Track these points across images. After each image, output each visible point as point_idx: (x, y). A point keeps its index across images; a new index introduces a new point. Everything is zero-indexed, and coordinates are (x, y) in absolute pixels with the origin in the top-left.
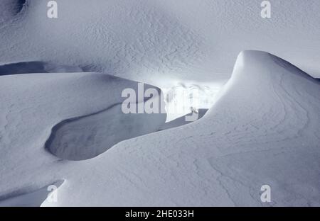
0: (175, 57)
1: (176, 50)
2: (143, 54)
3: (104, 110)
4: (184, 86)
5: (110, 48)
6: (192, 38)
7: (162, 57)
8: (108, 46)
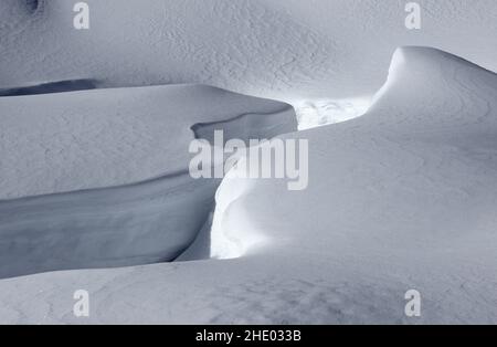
0: (293, 69)
1: (294, 60)
2: (245, 67)
3: (233, 119)
4: (314, 107)
5: (194, 58)
6: (315, 41)
7: (275, 69)
8: (189, 56)
